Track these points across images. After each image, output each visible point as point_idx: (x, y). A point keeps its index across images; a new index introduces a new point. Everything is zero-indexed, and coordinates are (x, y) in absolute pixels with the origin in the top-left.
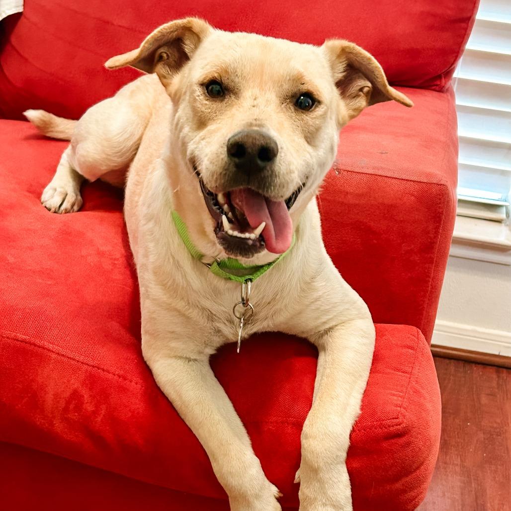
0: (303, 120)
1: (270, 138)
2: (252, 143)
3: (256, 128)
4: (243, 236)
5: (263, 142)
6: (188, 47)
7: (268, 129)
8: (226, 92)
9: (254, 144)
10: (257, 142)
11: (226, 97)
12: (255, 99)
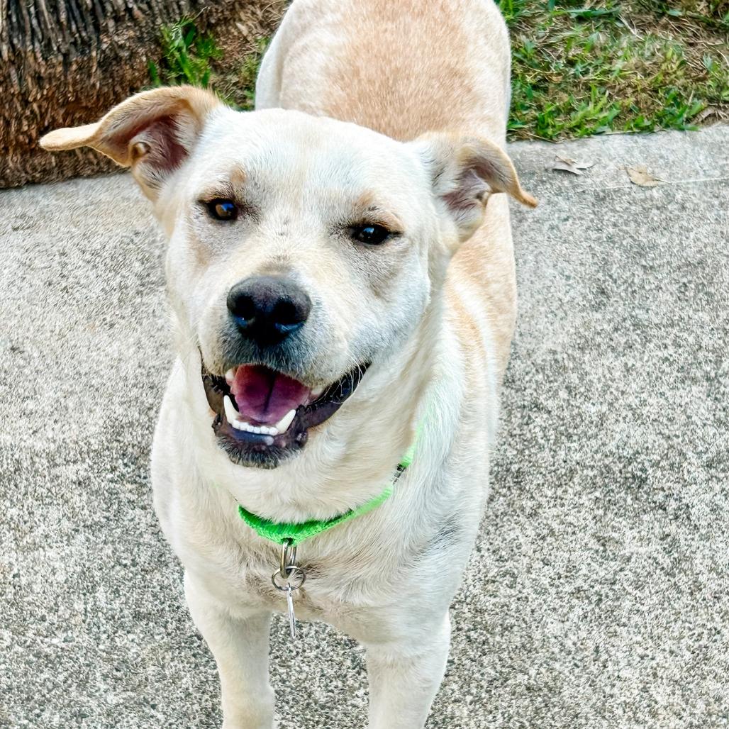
0: (367, 258)
1: (296, 288)
2: (265, 294)
3: (276, 273)
4: (257, 430)
5: (282, 294)
6: (184, 133)
7: (298, 274)
8: (240, 211)
9: (267, 298)
10: (274, 294)
11: (239, 218)
12: (286, 223)
